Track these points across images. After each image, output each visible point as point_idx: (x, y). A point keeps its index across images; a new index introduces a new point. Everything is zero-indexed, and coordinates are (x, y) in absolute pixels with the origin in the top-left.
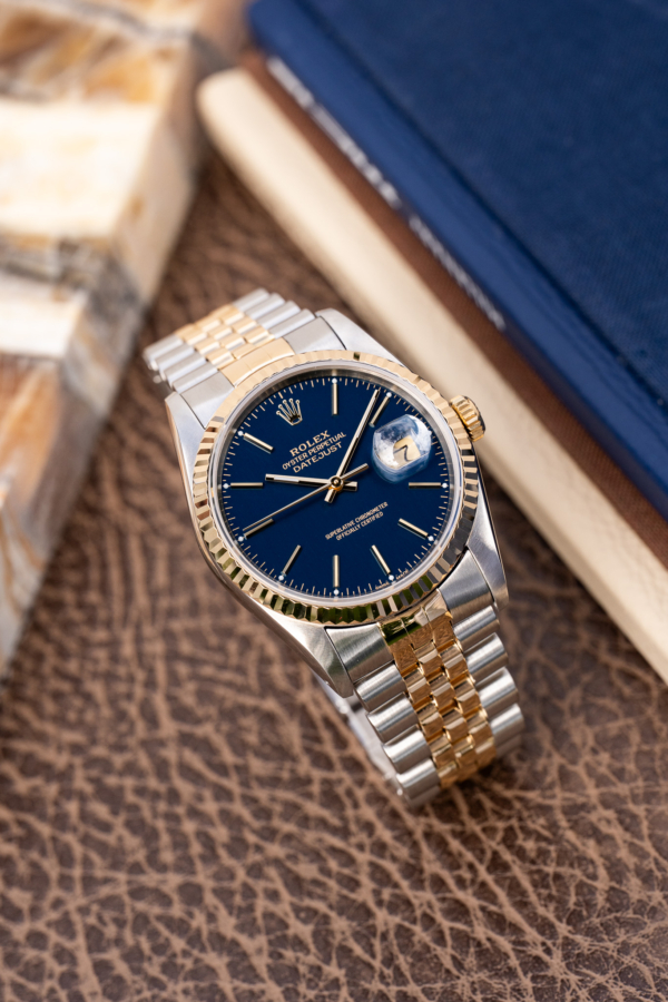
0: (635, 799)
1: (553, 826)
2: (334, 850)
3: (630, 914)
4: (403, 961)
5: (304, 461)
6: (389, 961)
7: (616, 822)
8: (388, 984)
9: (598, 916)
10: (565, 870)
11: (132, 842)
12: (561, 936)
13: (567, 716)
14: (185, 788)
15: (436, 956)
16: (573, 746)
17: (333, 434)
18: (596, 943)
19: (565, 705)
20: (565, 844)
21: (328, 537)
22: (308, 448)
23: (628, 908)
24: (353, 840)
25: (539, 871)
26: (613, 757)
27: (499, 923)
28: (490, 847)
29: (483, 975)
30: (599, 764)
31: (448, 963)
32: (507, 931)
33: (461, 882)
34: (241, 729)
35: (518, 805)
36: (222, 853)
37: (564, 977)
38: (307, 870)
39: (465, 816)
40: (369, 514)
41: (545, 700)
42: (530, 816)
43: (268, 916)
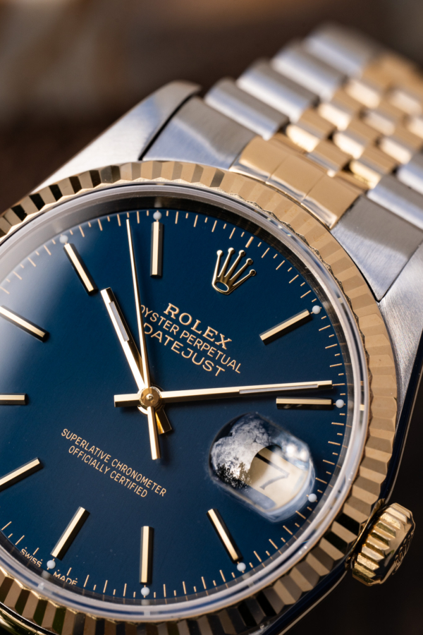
5: (165, 332)
17: (231, 351)
21: (65, 433)
22: (188, 328)
40: (134, 475)
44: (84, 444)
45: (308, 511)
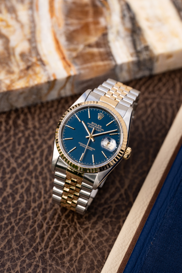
0: (89, 247)
1: (73, 234)
2: (40, 193)
3: (60, 262)
4: (22, 222)
5: (92, 126)
6: (20, 219)
7: (81, 246)
8: (14, 222)
9: (56, 256)
10: (63, 242)
11: (19, 152)
12: (46, 251)
13: (102, 221)
14: (38, 154)
15: (27, 228)
16: (95, 226)
17: (102, 128)
18: (49, 259)
19: (104, 219)
20: (70, 239)
21: (79, 143)
22: (95, 125)
23: (61, 260)
24: (45, 195)
25: (60, 237)
26: (97, 237)
27: (42, 236)
28: (60, 224)
29: (27, 240)
30: (94, 234)
31: (26, 232)
32: (41, 239)
33: (48, 223)
35: (74, 224)
36: (27, 171)
37: (36, 257)
38: (33, 190)
39: (64, 215)
40: (90, 147)
41: (103, 214)
42: (72, 228)
43: (17, 189)
44: (82, 144)
45: (116, 150)
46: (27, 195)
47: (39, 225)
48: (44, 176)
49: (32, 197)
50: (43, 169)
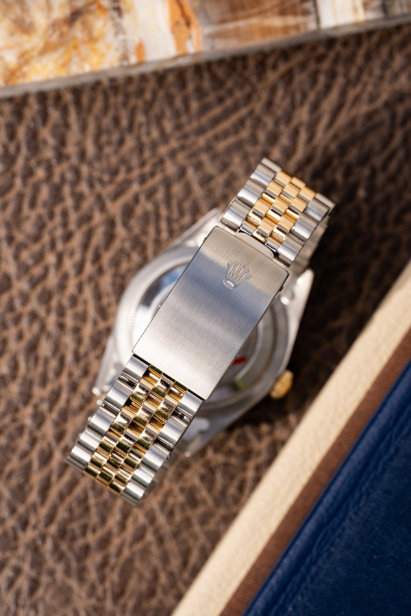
0: (156, 531)
11: (29, 227)
23: (78, 562)
24: (74, 368)
25: (87, 495)
27: (45, 488)
29: (7, 494)
30: (175, 497)
31: (8, 469)
32: (41, 495)
34: (129, 256)
36: (39, 289)
37: (21, 544)
38: (45, 348)
43: (5, 341)
46: (27, 361)
47: (42, 453)
48: (80, 308)
49: (40, 369)
50: (80, 288)
